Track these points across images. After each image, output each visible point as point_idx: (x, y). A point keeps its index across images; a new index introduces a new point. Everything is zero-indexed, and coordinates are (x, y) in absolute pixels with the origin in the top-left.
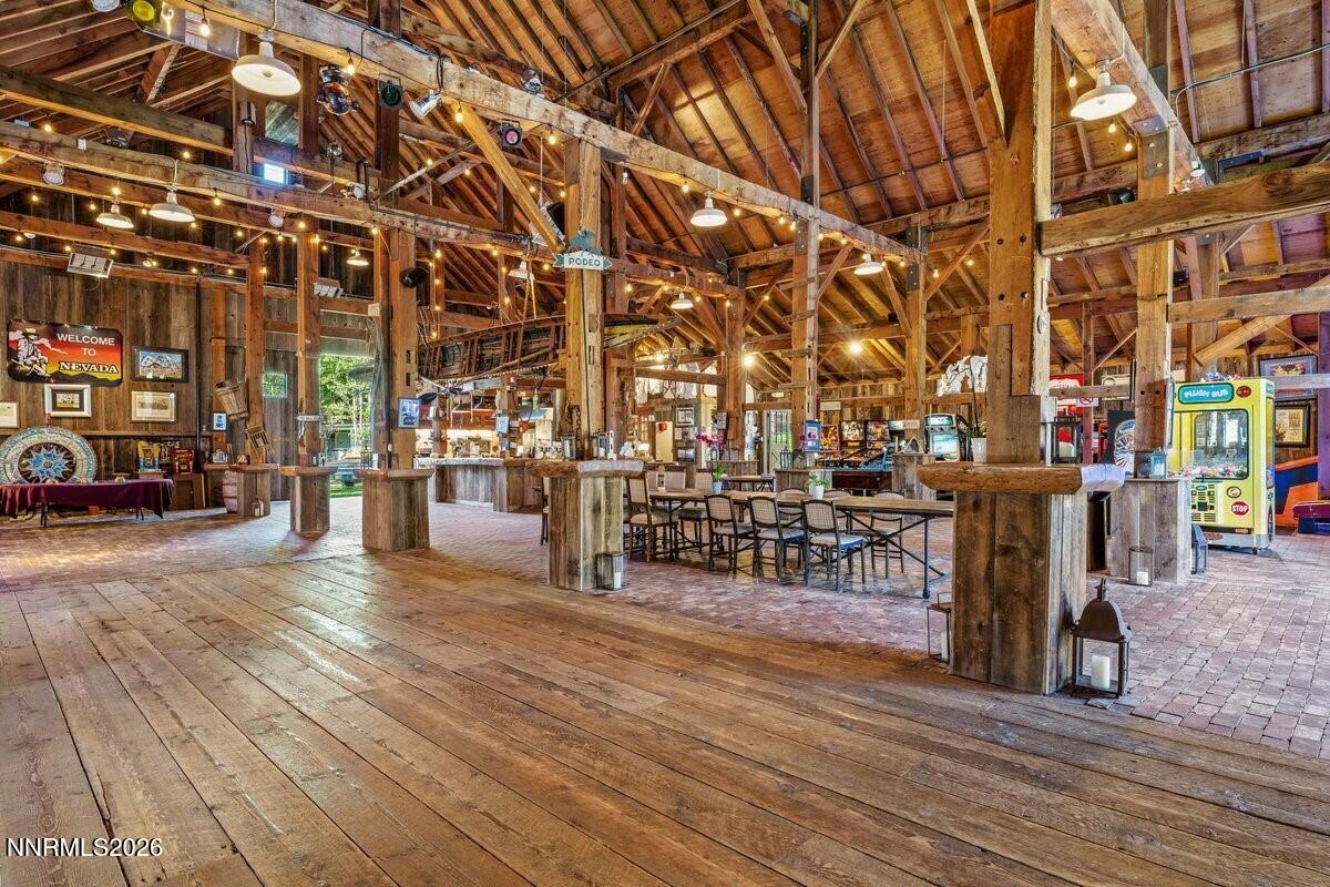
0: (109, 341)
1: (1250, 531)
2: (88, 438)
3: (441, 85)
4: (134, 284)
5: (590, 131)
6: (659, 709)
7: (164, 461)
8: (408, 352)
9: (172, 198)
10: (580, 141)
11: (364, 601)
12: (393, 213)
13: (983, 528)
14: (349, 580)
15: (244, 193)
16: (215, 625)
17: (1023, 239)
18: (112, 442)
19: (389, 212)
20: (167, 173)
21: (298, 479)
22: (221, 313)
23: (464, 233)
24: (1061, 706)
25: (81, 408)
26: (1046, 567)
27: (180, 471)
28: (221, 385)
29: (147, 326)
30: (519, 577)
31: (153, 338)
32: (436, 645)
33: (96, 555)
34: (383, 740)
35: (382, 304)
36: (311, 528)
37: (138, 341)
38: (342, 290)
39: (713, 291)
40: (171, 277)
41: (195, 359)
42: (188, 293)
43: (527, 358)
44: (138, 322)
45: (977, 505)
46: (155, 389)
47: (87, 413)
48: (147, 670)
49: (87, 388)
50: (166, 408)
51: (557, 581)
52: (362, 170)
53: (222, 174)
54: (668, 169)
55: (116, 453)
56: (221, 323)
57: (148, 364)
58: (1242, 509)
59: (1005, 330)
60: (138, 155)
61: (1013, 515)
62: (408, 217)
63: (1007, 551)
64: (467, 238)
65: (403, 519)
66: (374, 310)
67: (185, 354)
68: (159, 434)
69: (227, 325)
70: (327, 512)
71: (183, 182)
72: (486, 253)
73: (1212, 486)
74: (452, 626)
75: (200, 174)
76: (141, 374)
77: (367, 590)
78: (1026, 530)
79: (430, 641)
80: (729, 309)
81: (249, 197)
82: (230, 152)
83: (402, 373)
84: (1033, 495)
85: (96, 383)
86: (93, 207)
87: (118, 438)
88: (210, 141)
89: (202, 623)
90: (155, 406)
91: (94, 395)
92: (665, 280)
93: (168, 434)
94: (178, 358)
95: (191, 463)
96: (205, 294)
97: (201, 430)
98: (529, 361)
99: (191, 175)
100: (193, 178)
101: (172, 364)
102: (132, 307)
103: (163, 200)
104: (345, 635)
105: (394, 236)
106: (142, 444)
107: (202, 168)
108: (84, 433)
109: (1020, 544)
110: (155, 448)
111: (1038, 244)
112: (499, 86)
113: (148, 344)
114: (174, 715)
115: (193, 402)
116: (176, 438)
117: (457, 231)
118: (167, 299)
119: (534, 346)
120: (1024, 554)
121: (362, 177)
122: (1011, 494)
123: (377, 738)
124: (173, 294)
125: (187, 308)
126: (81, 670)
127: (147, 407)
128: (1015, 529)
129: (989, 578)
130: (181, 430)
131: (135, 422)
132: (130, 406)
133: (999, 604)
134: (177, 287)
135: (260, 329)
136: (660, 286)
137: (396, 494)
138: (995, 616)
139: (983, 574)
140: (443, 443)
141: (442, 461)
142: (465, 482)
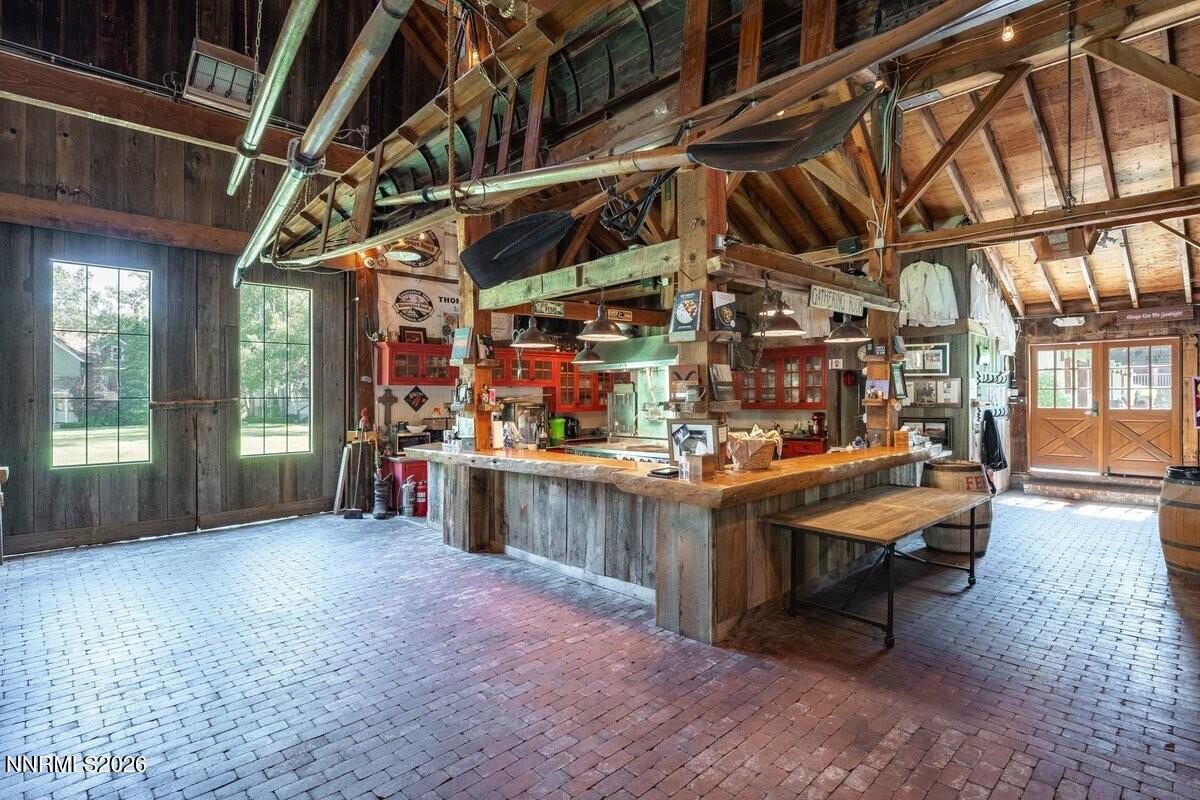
140: (483, 417)
141: (483, 460)
142: (544, 514)
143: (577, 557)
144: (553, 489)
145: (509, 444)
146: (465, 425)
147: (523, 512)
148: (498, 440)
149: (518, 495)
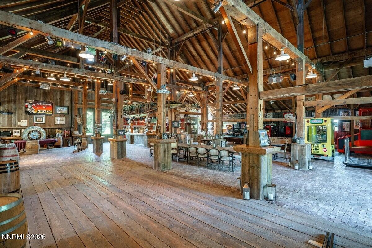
0: (49, 105)
1: (327, 156)
2: (44, 128)
3: (127, 54)
4: (56, 90)
5: (163, 61)
6: (172, 203)
7: (63, 134)
8: (122, 110)
9: (65, 76)
10: (161, 64)
11: (109, 173)
12: (118, 77)
13: (247, 161)
14: (106, 167)
15: (82, 74)
16: (74, 180)
17: (256, 96)
18: (50, 130)
19: (117, 77)
20: (64, 70)
21: (95, 140)
22: (77, 97)
23: (136, 81)
24: (263, 203)
25: (43, 121)
26: (260, 171)
27: (66, 136)
28: (76, 116)
29: (59, 101)
30: (147, 167)
31: (60, 104)
32: (124, 186)
33: (46, 160)
34: (109, 209)
35: (115, 99)
36: (98, 152)
37: (57, 104)
38: (107, 91)
39: (199, 92)
40: (65, 88)
41: (70, 109)
42: (69, 92)
43: (151, 110)
44: (57, 100)
45: (246, 155)
46: (60, 116)
47: (44, 122)
48: (58, 191)
49: (44, 116)
50: (63, 121)
51: (156, 168)
52: (111, 66)
53: (77, 69)
54: (183, 68)
55: (51, 133)
56: (77, 99)
57: (58, 110)
58: (326, 150)
59: (252, 116)
60: (57, 66)
61: (253, 159)
62: (122, 77)
63: (252, 167)
64: (136, 82)
65: (120, 151)
66: (113, 100)
67: (68, 107)
68: (61, 127)
69: (78, 100)
70: (102, 148)
71: (68, 72)
72: (141, 85)
73: (318, 145)
74: (128, 180)
75: (72, 70)
76: (57, 112)
77: (110, 170)
78: (256, 162)
79: (123, 185)
80: (203, 96)
81: (83, 74)
82: (79, 64)
83: (120, 115)
84: (257, 155)
85: (46, 115)
86: (46, 75)
87: (51, 128)
88: (74, 61)
89: (71, 179)
90: (60, 120)
91: (46, 118)
92: (186, 90)
93: (63, 127)
94: (66, 108)
95: (69, 134)
96: (73, 92)
97: (72, 126)
98: (152, 111)
99: (70, 70)
100: (70, 71)
101: (65, 110)
102: (55, 96)
103: (63, 76)
104: (104, 183)
105: (118, 82)
106: (57, 130)
107: (72, 68)
108: (43, 127)
109: (255, 165)
110: (60, 131)
111: (259, 97)
112: (141, 53)
113: (59, 105)
114: (64, 203)
115: (70, 119)
116: (66, 128)
117: (134, 80)
118: (64, 93)
119: (153, 108)
120: (256, 168)
121: (111, 68)
122: (253, 154)
123: (108, 209)
124: (65, 93)
125: (68, 96)
126: (44, 191)
127: (59, 121)
128: (254, 162)
129: (249, 173)
130: (66, 126)
131: (56, 124)
132: (54, 120)
133: (251, 179)
134: (66, 91)
135: (86, 102)
136: (185, 91)
137: (118, 145)
138: (250, 181)
139: (247, 172)
140: (132, 129)
141: (131, 134)
142: (137, 139)
143: (140, 143)
144: (138, 136)
145: (135, 132)
146: (130, 130)
147: (136, 139)
148: (134, 132)
149: (135, 137)
